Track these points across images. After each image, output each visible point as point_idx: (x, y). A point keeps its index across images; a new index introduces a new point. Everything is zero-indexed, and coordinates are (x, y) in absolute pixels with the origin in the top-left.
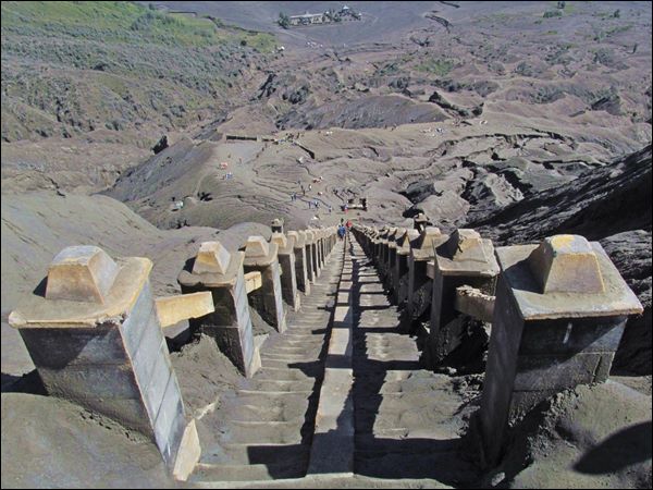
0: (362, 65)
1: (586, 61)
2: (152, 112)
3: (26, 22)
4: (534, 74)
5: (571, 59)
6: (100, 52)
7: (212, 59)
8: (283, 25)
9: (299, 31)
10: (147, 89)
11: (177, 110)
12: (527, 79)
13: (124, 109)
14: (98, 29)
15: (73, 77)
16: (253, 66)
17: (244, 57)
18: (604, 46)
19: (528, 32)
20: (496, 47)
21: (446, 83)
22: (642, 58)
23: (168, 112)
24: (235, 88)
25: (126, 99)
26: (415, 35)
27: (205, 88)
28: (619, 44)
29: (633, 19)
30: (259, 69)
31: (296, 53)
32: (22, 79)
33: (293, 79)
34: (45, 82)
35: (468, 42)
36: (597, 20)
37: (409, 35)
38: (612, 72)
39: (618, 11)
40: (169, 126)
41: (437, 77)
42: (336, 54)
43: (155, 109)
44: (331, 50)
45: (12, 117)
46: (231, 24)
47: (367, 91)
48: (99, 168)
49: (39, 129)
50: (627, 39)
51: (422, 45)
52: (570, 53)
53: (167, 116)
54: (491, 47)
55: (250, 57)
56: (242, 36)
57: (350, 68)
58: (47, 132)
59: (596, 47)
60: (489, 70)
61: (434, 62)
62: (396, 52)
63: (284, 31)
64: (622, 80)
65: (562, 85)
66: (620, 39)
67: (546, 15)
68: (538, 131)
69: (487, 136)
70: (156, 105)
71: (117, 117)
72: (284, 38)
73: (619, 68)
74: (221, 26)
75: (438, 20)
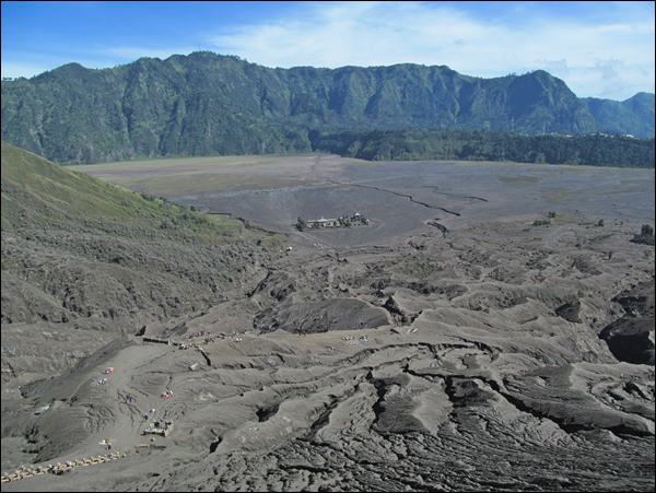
0: (357, 266)
1: (563, 266)
2: (149, 302)
3: (70, 219)
4: (506, 279)
5: (549, 264)
6: (119, 247)
7: (221, 256)
8: (299, 228)
9: (312, 234)
10: (149, 281)
11: (173, 302)
12: (497, 283)
13: (124, 298)
14: (130, 227)
15: (85, 268)
16: (257, 263)
17: (250, 255)
18: (584, 252)
19: (517, 239)
20: (483, 252)
21: (421, 285)
22: (617, 264)
23: (164, 303)
24: (235, 283)
25: (129, 289)
26: (414, 239)
27: (206, 282)
28: (598, 250)
29: (617, 228)
30: (263, 265)
31: (302, 252)
32: (44, 268)
33: (285, 277)
34: (61, 271)
35: (459, 247)
36: (582, 229)
37: (408, 240)
38: (585, 277)
39: (602, 221)
40: (162, 316)
41: (416, 280)
42: (337, 255)
43: (153, 299)
44: (333, 251)
45: (21, 300)
46: (256, 225)
47: (346, 291)
48: (68, 354)
49: (41, 312)
50: (606, 246)
51: (418, 248)
52: (550, 259)
53: (162, 306)
54: (478, 252)
55: (256, 255)
56: (261, 236)
57: (343, 269)
58: (48, 316)
59: (577, 252)
60: (466, 274)
61: (418, 265)
62: (391, 254)
63: (300, 233)
64: (592, 285)
65: (529, 290)
66: (600, 246)
67: (535, 224)
68: (465, 341)
69: (411, 345)
70: (155, 297)
71: (114, 305)
72: (296, 239)
73: (592, 273)
74: (247, 227)
75: (439, 226)
